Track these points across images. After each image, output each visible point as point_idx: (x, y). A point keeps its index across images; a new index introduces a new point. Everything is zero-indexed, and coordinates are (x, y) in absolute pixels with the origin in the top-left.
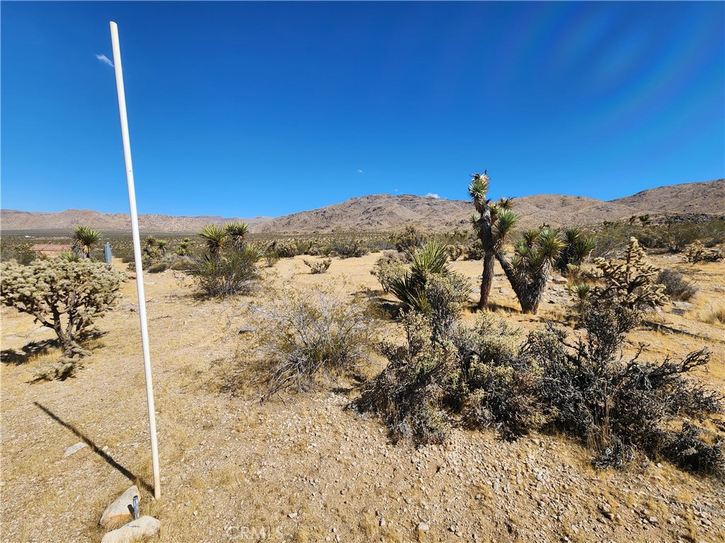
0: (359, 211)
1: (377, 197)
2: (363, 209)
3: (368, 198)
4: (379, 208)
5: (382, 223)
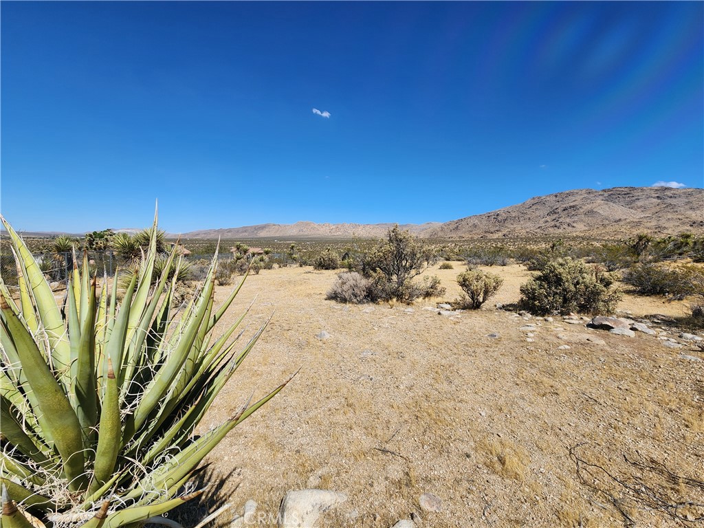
0: (543, 211)
1: (569, 194)
2: (548, 210)
3: (556, 196)
4: (571, 207)
5: (574, 225)
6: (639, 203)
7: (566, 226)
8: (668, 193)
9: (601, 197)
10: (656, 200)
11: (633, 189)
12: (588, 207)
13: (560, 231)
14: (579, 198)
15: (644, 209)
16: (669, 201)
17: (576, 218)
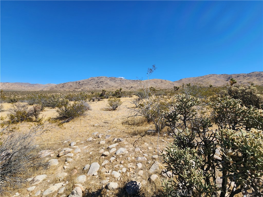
0: (94, 82)
1: (101, 78)
2: (96, 82)
3: (98, 78)
4: (102, 81)
5: (103, 87)
6: (117, 82)
7: (101, 87)
8: (122, 80)
9: (109, 79)
10: (120, 81)
11: (115, 78)
12: (106, 82)
13: (99, 89)
14: (104, 79)
15: (118, 83)
16: (122, 82)
17: (103, 85)
